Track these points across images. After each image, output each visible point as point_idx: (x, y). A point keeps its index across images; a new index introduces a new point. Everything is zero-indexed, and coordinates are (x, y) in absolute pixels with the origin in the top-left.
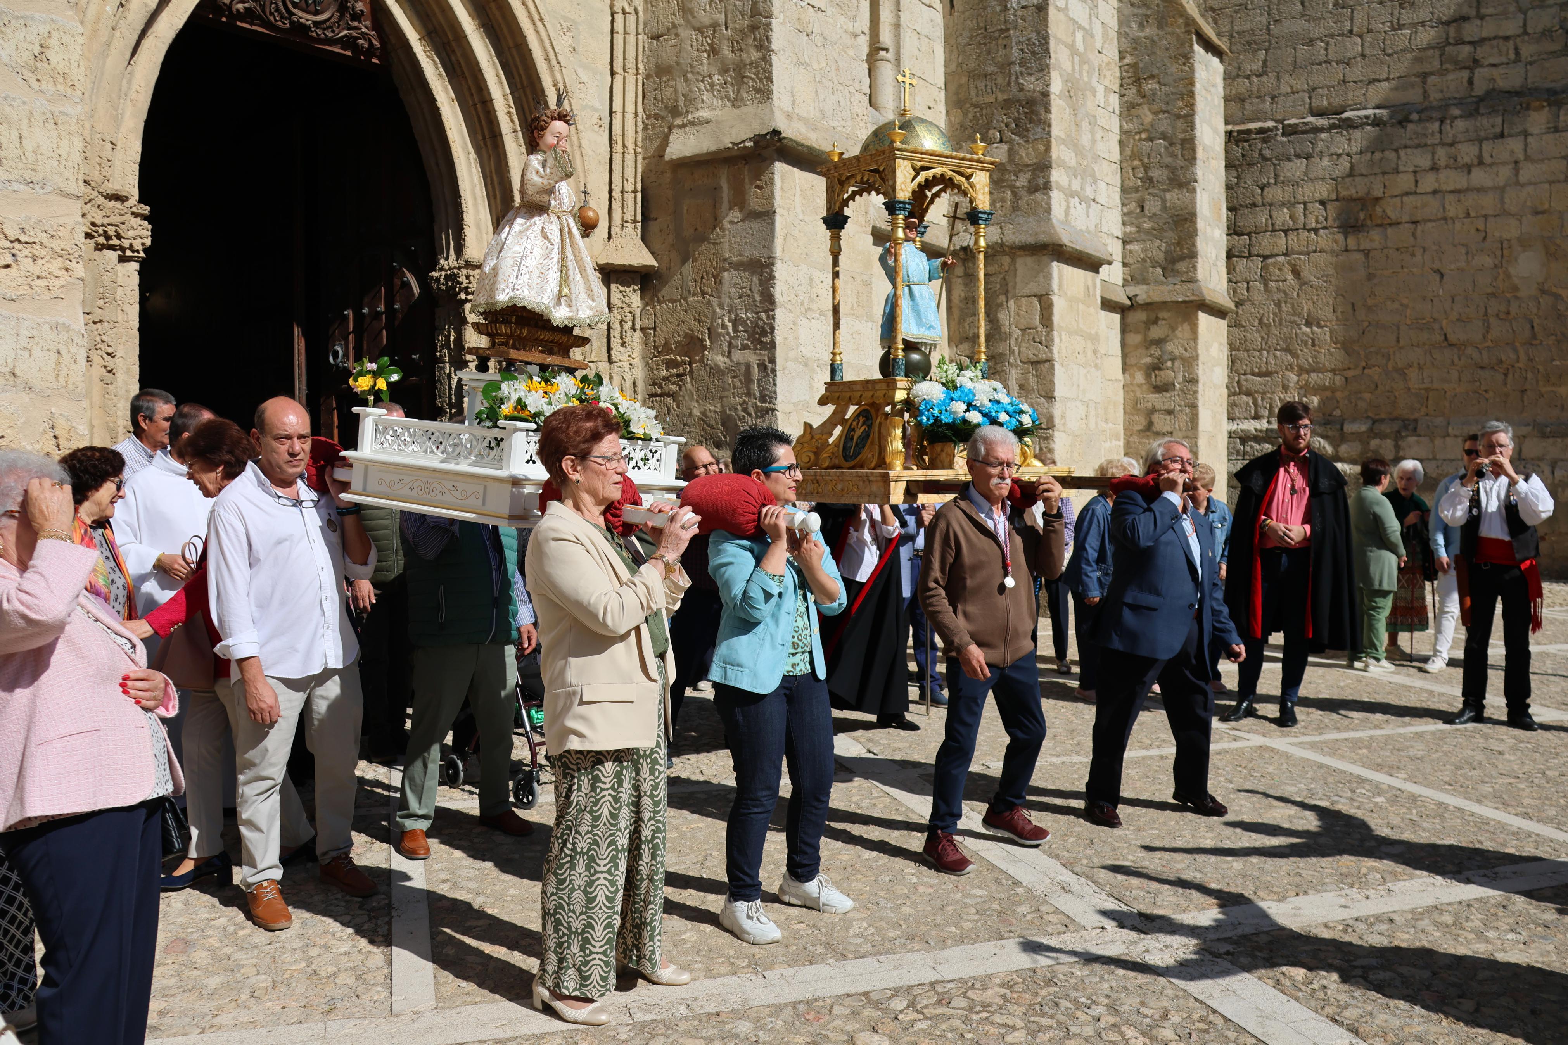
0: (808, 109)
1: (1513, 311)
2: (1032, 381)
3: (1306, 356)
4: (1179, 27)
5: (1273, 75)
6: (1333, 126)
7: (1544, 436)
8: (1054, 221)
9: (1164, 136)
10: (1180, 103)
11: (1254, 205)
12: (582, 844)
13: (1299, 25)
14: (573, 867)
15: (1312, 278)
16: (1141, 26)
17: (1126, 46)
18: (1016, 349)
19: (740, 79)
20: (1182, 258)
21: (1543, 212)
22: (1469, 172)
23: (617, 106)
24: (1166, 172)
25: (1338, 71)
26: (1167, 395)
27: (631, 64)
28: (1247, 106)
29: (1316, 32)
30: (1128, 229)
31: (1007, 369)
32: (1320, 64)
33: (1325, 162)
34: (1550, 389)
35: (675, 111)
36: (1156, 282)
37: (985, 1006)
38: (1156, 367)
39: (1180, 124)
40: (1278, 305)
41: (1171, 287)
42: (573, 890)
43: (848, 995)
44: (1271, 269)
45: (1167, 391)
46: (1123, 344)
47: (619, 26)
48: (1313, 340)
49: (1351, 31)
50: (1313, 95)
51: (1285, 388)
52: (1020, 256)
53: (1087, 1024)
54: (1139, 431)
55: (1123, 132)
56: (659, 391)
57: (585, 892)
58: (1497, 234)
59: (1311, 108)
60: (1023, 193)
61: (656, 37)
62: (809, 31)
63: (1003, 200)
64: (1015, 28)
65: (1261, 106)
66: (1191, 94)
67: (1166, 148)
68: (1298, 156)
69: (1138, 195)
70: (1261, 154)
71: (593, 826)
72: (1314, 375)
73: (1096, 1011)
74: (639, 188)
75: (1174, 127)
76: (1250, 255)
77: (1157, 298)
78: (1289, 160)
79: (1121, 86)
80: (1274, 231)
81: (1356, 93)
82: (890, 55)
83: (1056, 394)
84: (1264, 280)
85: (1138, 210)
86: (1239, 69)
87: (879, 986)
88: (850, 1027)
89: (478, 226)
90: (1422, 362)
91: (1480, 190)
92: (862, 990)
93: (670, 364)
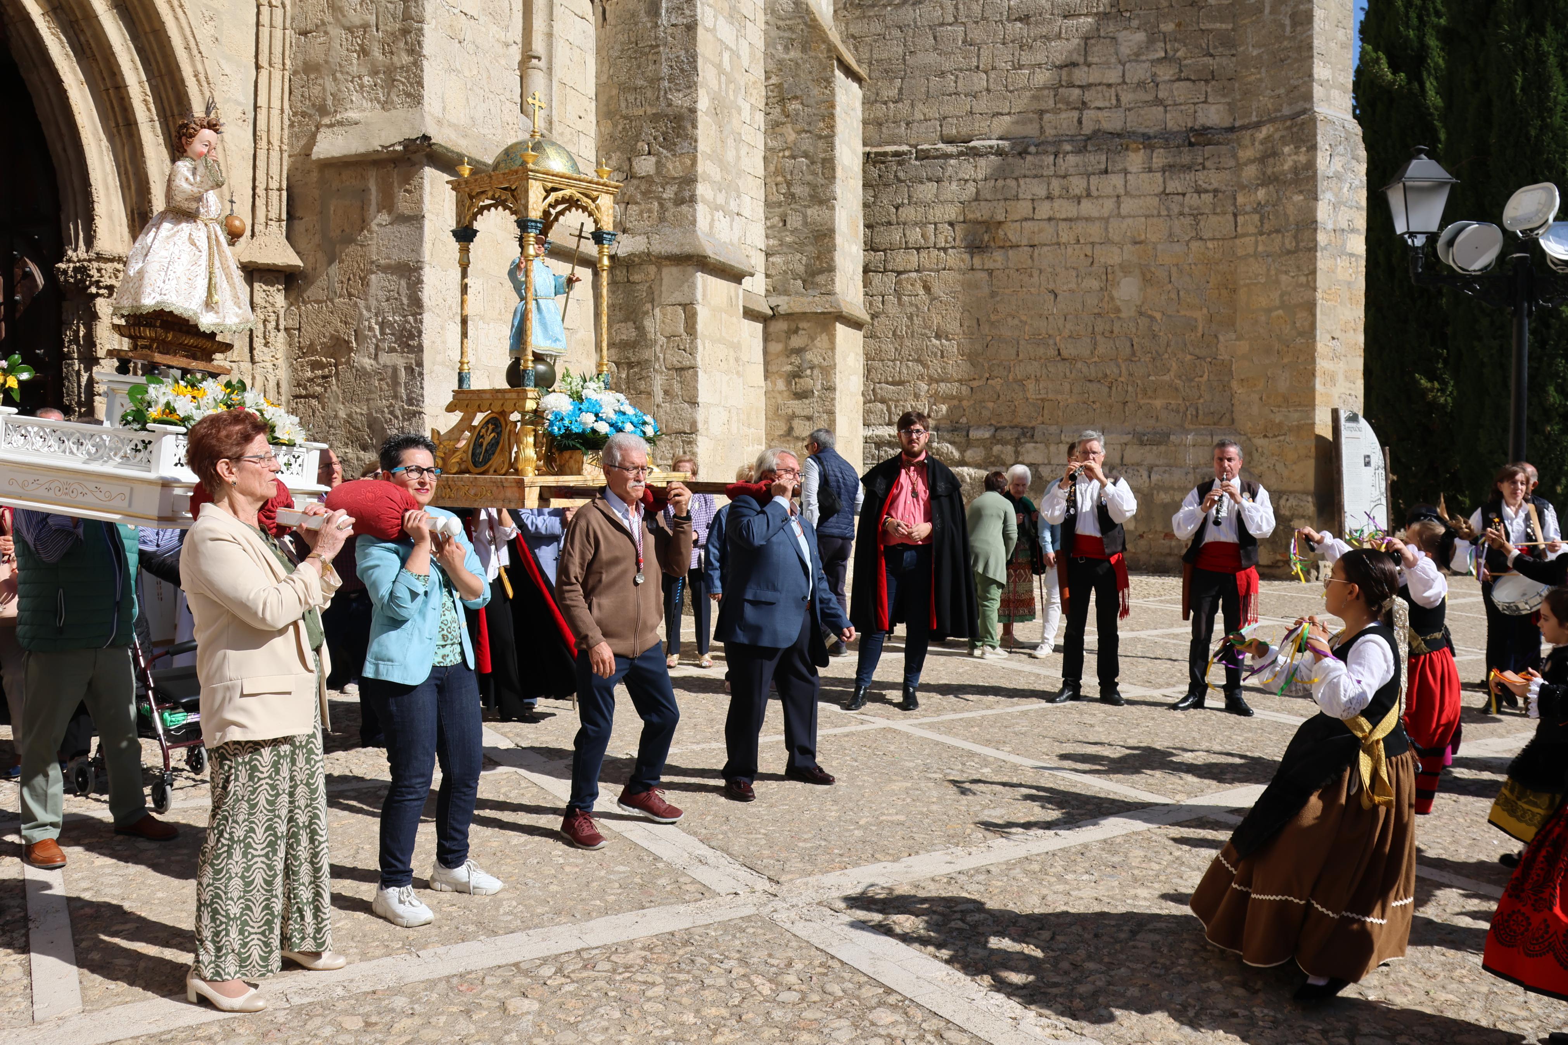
0: (458, 114)
1: (1116, 330)
2: (676, 387)
3: (935, 367)
4: (822, 53)
5: (907, 102)
6: (961, 154)
7: (1142, 444)
8: (699, 233)
9: (806, 155)
10: (821, 125)
11: (890, 223)
12: (239, 833)
13: (932, 58)
14: (230, 856)
15: (942, 294)
16: (786, 49)
17: (772, 66)
18: (661, 356)
19: (391, 82)
20: (821, 272)
21: (1140, 243)
22: (1079, 203)
23: (262, 101)
24: (807, 189)
25: (966, 103)
26: (807, 401)
27: (277, 59)
28: (884, 130)
29: (947, 66)
30: (771, 242)
31: (652, 375)
32: (950, 95)
33: (954, 186)
34: (1147, 401)
35: (323, 110)
36: (797, 293)
37: (627, 968)
38: (796, 375)
39: (821, 144)
40: (910, 318)
41: (810, 299)
42: (230, 878)
43: (499, 967)
44: (904, 283)
45: (806, 398)
46: (765, 352)
47: (265, 19)
48: (942, 352)
49: (978, 67)
50: (944, 123)
51: (917, 396)
52: (666, 266)
53: (719, 976)
54: (780, 436)
55: (767, 149)
56: (304, 392)
57: (243, 877)
58: (1103, 260)
59: (941, 135)
60: (669, 205)
61: (305, 33)
62: (462, 38)
63: (650, 211)
64: (665, 45)
65: (897, 131)
66: (832, 116)
67: (807, 166)
68: (930, 180)
69: (781, 209)
70: (896, 176)
71: (250, 814)
72: (942, 385)
73: (727, 965)
74: (284, 186)
75: (816, 147)
76: (885, 270)
77: (797, 310)
78: (922, 182)
79: (767, 104)
80: (907, 248)
81: (982, 124)
82: (542, 64)
83: (699, 400)
84: (898, 294)
85: (781, 224)
86: (877, 94)
87: (528, 956)
88: (501, 995)
89: (111, 217)
90: (1038, 375)
91: (1087, 219)
92: (512, 961)
93: (315, 365)
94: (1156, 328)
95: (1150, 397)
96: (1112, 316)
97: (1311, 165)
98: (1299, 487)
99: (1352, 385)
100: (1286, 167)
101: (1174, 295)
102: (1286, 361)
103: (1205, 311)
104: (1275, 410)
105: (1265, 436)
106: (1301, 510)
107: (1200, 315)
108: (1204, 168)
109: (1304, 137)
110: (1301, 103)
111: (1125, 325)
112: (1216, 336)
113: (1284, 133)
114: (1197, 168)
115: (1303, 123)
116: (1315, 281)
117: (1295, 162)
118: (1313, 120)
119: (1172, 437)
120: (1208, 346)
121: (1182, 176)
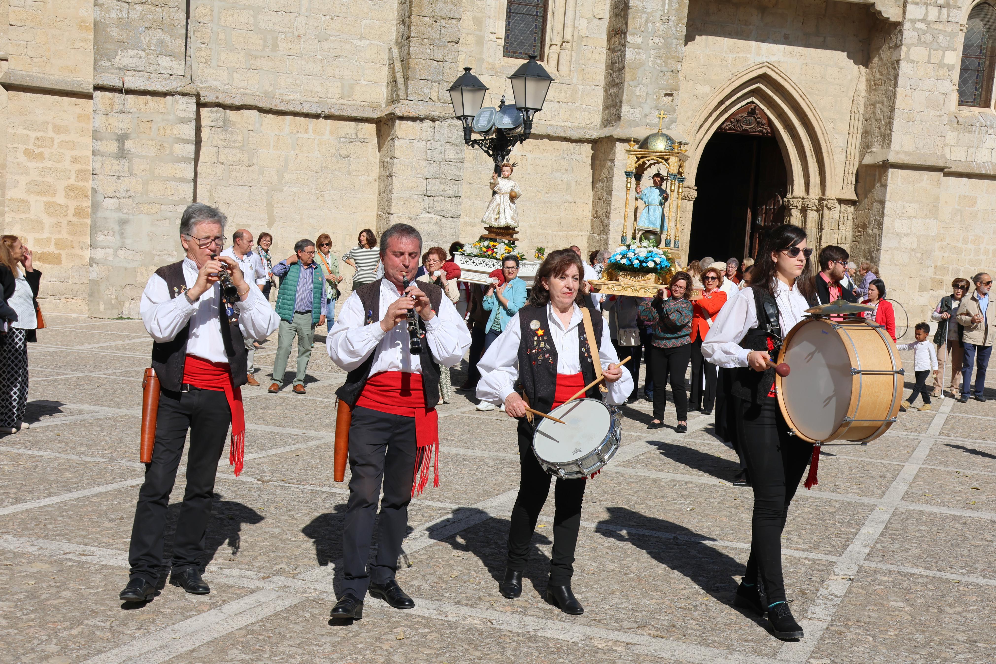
0: (909, 148)
19: (884, 139)
23: (849, 145)
27: (855, 131)
35: (868, 147)
47: (853, 118)
56: (855, 240)
61: (866, 120)
62: (914, 120)
74: (855, 172)
89: (799, 184)
93: (859, 231)
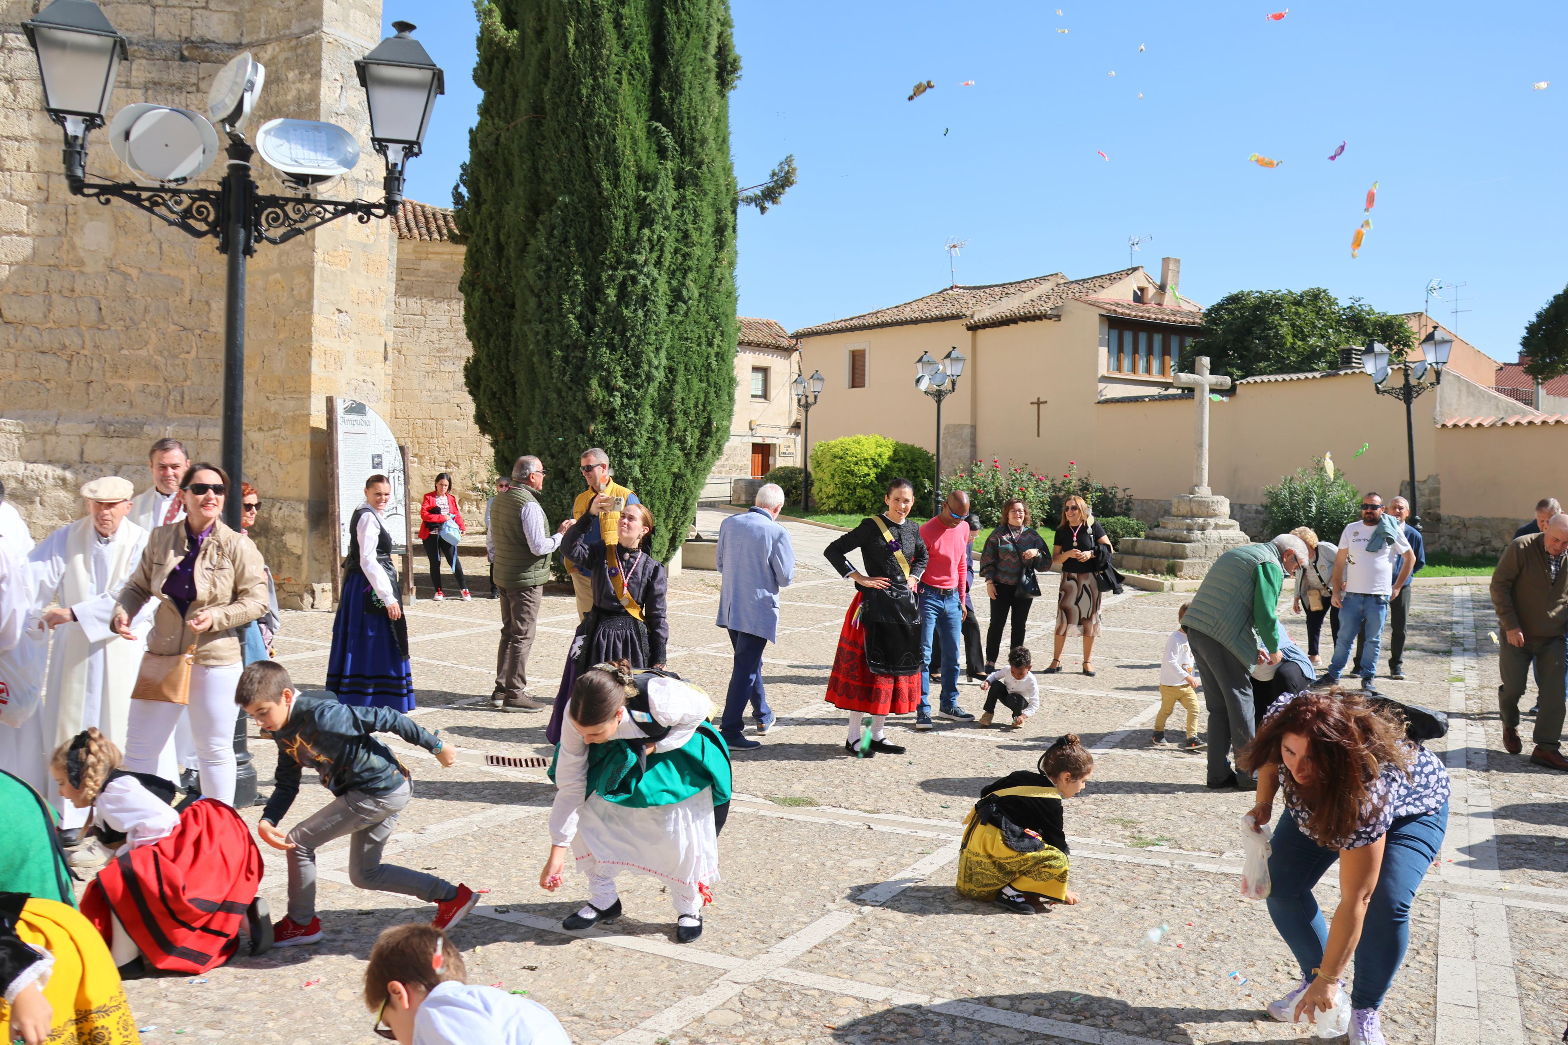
94: (131, 288)
95: (122, 377)
96: (74, 269)
97: (314, 97)
98: (293, 493)
99: (368, 370)
100: (289, 97)
101: (154, 248)
102: (282, 336)
103: (194, 270)
104: (271, 396)
105: (260, 429)
106: (292, 521)
107: (187, 275)
108: (198, 91)
109: (308, 61)
110: (310, 20)
111: (89, 282)
112: (207, 303)
113: (288, 54)
114: (190, 89)
115: (308, 44)
116: (314, 239)
117: (299, 91)
118: (318, 41)
119: (147, 428)
120: (197, 314)
121: (169, 97)
